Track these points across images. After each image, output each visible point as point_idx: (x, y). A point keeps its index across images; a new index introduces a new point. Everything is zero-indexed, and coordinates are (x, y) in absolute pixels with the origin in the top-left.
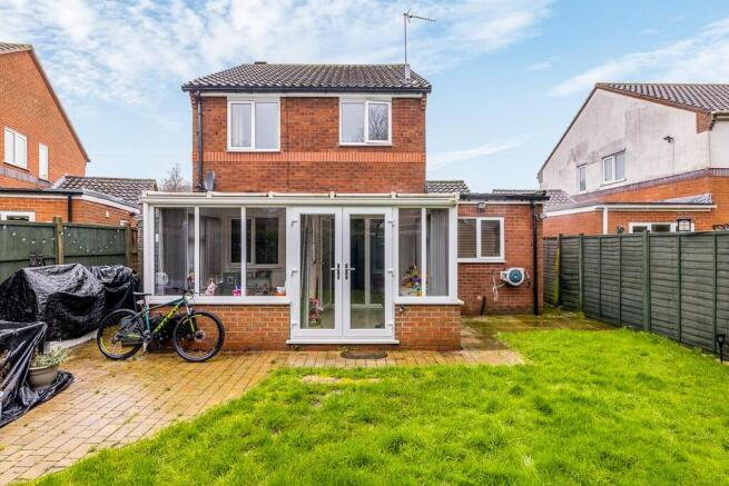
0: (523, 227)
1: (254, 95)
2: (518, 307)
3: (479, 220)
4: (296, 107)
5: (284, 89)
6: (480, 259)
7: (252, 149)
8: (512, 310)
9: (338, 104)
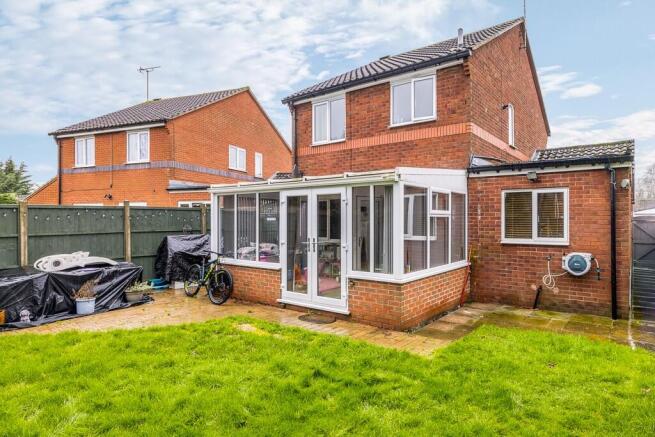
0: (597, 200)
1: (326, 96)
2: (588, 304)
3: (535, 193)
4: (356, 99)
5: (344, 86)
6: (535, 240)
7: (328, 141)
8: (580, 307)
9: (389, 89)
